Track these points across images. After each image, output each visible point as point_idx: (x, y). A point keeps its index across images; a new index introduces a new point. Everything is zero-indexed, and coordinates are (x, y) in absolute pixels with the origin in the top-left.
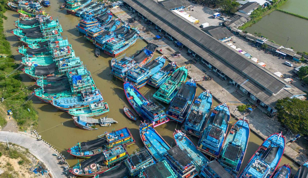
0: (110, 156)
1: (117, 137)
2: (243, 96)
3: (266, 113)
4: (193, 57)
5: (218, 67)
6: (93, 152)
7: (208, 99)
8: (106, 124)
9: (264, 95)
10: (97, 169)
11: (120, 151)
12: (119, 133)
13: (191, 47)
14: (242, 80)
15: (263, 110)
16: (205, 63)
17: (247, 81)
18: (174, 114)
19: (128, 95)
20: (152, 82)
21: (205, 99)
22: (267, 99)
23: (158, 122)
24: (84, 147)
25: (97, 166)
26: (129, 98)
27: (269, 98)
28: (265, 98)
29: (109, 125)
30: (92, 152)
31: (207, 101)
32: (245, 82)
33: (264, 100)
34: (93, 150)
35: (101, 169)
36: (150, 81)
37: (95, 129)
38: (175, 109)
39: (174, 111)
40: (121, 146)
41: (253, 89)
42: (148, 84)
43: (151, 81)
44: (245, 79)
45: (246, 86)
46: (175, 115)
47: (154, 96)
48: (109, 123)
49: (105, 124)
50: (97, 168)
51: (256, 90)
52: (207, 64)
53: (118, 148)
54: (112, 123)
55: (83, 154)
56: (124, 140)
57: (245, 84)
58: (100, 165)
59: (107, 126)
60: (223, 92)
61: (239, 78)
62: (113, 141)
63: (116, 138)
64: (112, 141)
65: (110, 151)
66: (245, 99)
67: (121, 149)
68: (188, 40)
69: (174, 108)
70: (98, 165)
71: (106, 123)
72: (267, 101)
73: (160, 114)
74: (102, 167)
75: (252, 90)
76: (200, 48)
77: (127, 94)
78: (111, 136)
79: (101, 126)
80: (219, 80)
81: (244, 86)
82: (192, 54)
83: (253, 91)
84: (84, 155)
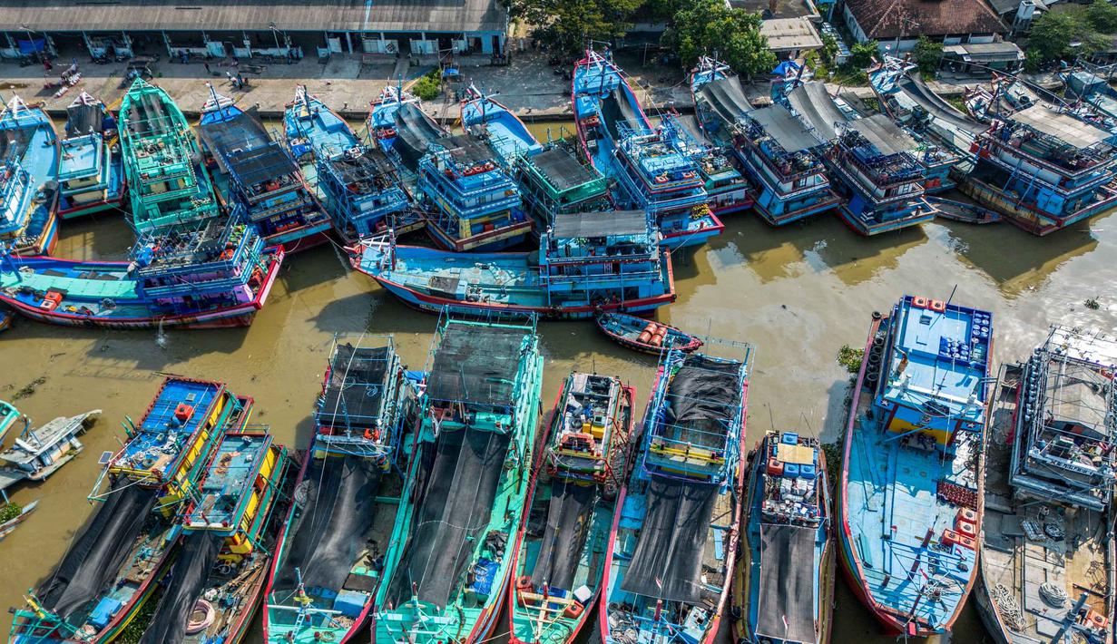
0: (227, 510)
1: (170, 438)
2: (395, 64)
3: (489, 62)
4: (126, 58)
5: (248, 25)
6: (126, 582)
7: (321, 124)
8: (56, 455)
9: (447, 14)
10: (222, 610)
11: (249, 457)
12: (162, 419)
13: (89, 21)
14: (353, 12)
15: (475, 61)
16: (191, 50)
17: (369, 7)
18: (278, 219)
19: (30, 300)
20: (74, 197)
21: (312, 126)
22: (464, 15)
23: (256, 277)
24: (64, 599)
25: (214, 599)
26: (47, 304)
27: (465, 11)
28: (457, 17)
29: (73, 448)
30: (120, 586)
31: (324, 128)
32: (368, 13)
33: (459, 24)
34: (117, 575)
35: (243, 590)
36: (63, 202)
37: (25, 510)
38: (271, 193)
39: (273, 203)
40: (225, 444)
41: (407, 15)
42: (66, 216)
43: (70, 199)
44: (361, 7)
45: (380, 20)
46: (285, 220)
47: (142, 227)
48: (61, 441)
49: (48, 461)
50: (222, 603)
51: (416, 14)
52: (199, 47)
53: (228, 459)
54: (78, 435)
55: (90, 631)
56: (208, 426)
57: (372, 19)
58: (217, 586)
59: (68, 458)
60: (331, 87)
61: (340, 12)
62: (173, 461)
63: (169, 443)
64: (167, 466)
65: (207, 497)
66: (407, 65)
67: (239, 450)
68: (57, 8)
69: (267, 194)
70: (211, 594)
71: (51, 449)
72: (470, 20)
73: (240, 241)
74: (235, 581)
75: (406, 20)
76: (128, 8)
77: (21, 298)
78: (141, 455)
79: (40, 481)
80: (285, 68)
81: (375, 23)
82: (111, 52)
83: (413, 20)
84: (99, 629)
